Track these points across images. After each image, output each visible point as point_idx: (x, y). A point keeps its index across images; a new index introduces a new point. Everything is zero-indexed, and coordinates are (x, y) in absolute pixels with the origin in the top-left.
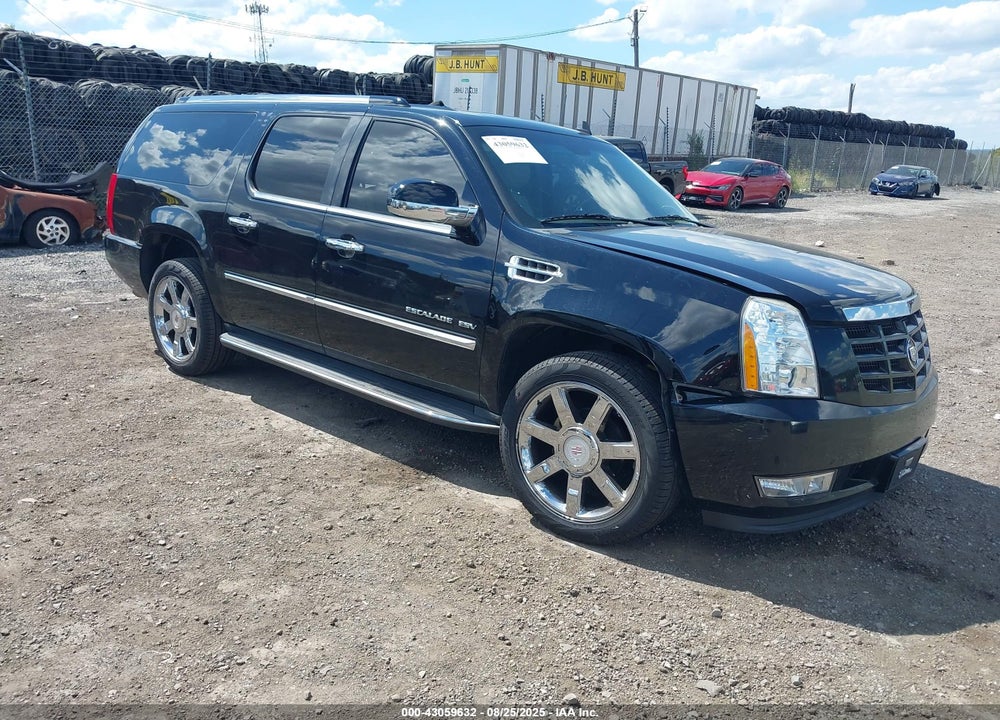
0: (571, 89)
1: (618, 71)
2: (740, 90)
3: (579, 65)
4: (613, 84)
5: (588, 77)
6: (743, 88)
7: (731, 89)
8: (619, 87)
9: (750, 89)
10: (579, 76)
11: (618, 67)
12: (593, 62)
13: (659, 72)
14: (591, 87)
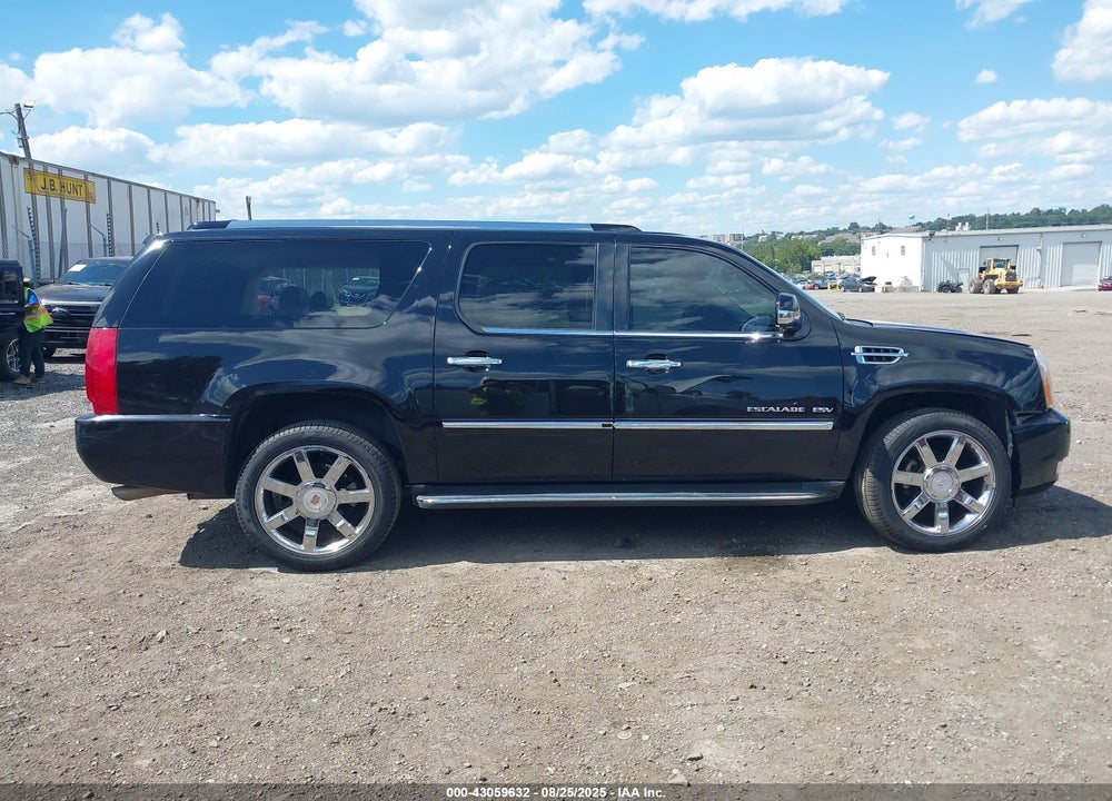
0: (41, 200)
1: (86, 180)
2: (201, 204)
3: (45, 172)
4: (84, 195)
5: (57, 186)
6: (204, 201)
7: (193, 202)
8: (89, 199)
9: (209, 202)
10: (48, 185)
11: (86, 174)
12: (60, 168)
13: (127, 182)
14: (62, 199)
